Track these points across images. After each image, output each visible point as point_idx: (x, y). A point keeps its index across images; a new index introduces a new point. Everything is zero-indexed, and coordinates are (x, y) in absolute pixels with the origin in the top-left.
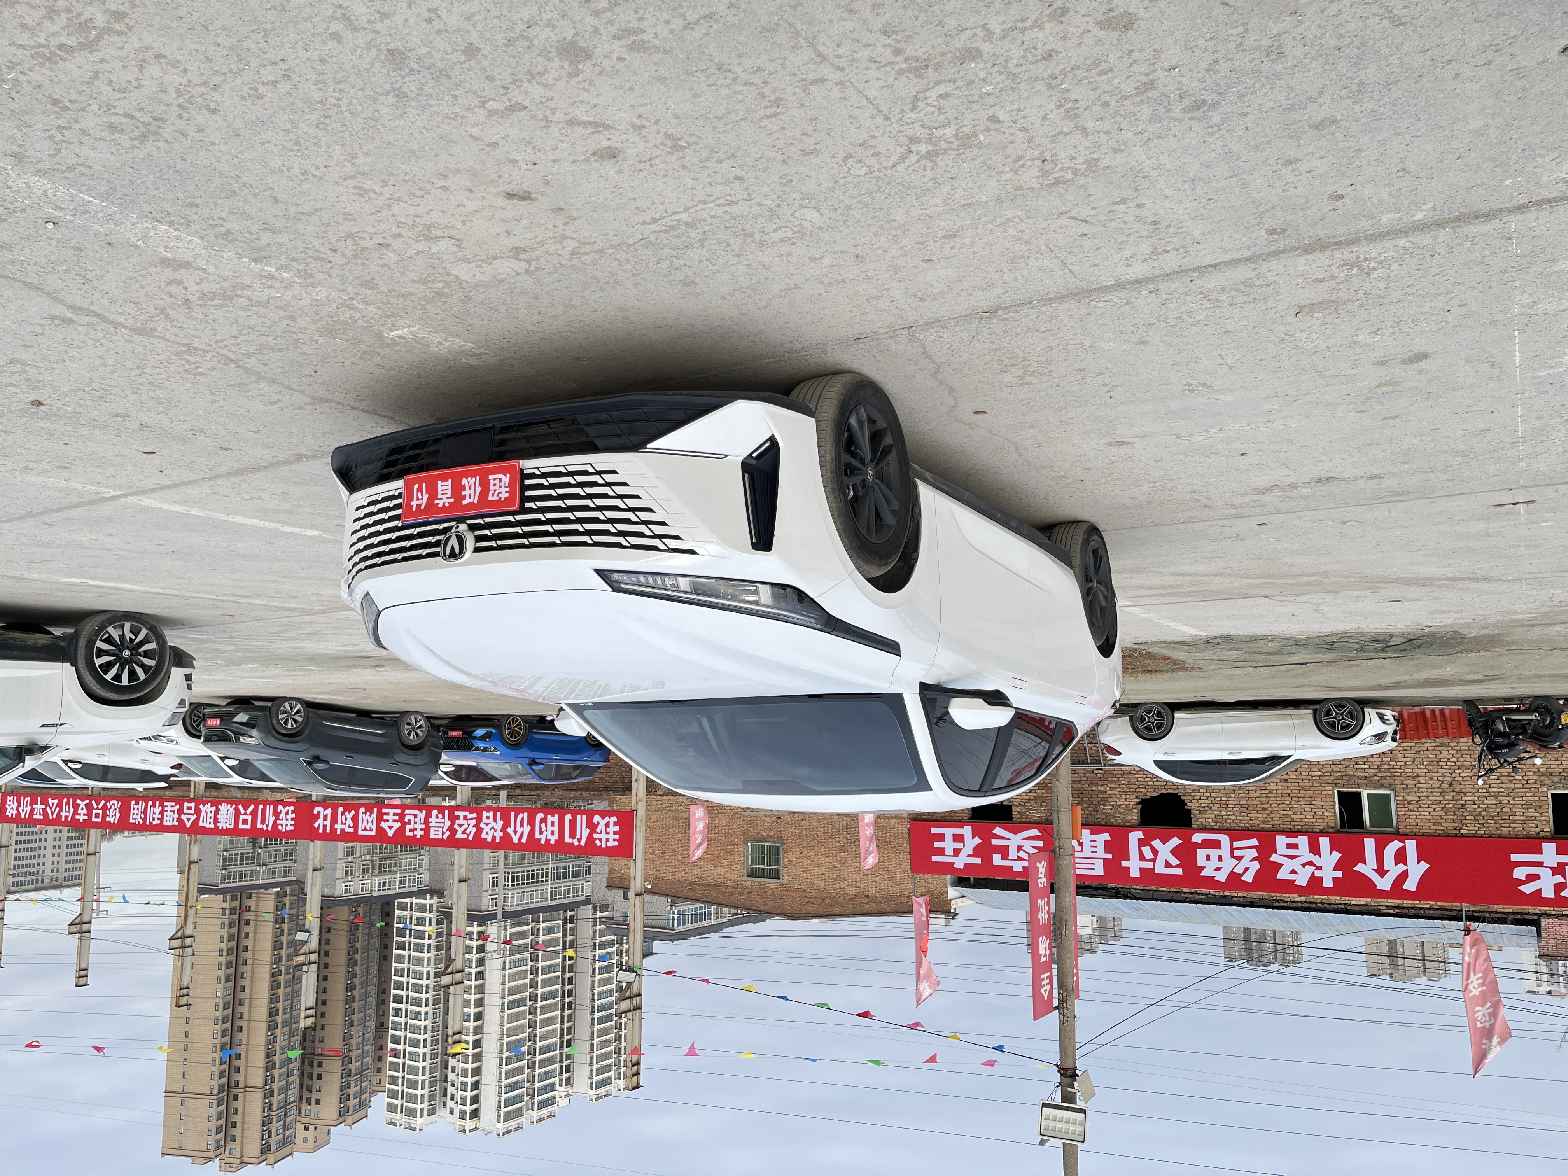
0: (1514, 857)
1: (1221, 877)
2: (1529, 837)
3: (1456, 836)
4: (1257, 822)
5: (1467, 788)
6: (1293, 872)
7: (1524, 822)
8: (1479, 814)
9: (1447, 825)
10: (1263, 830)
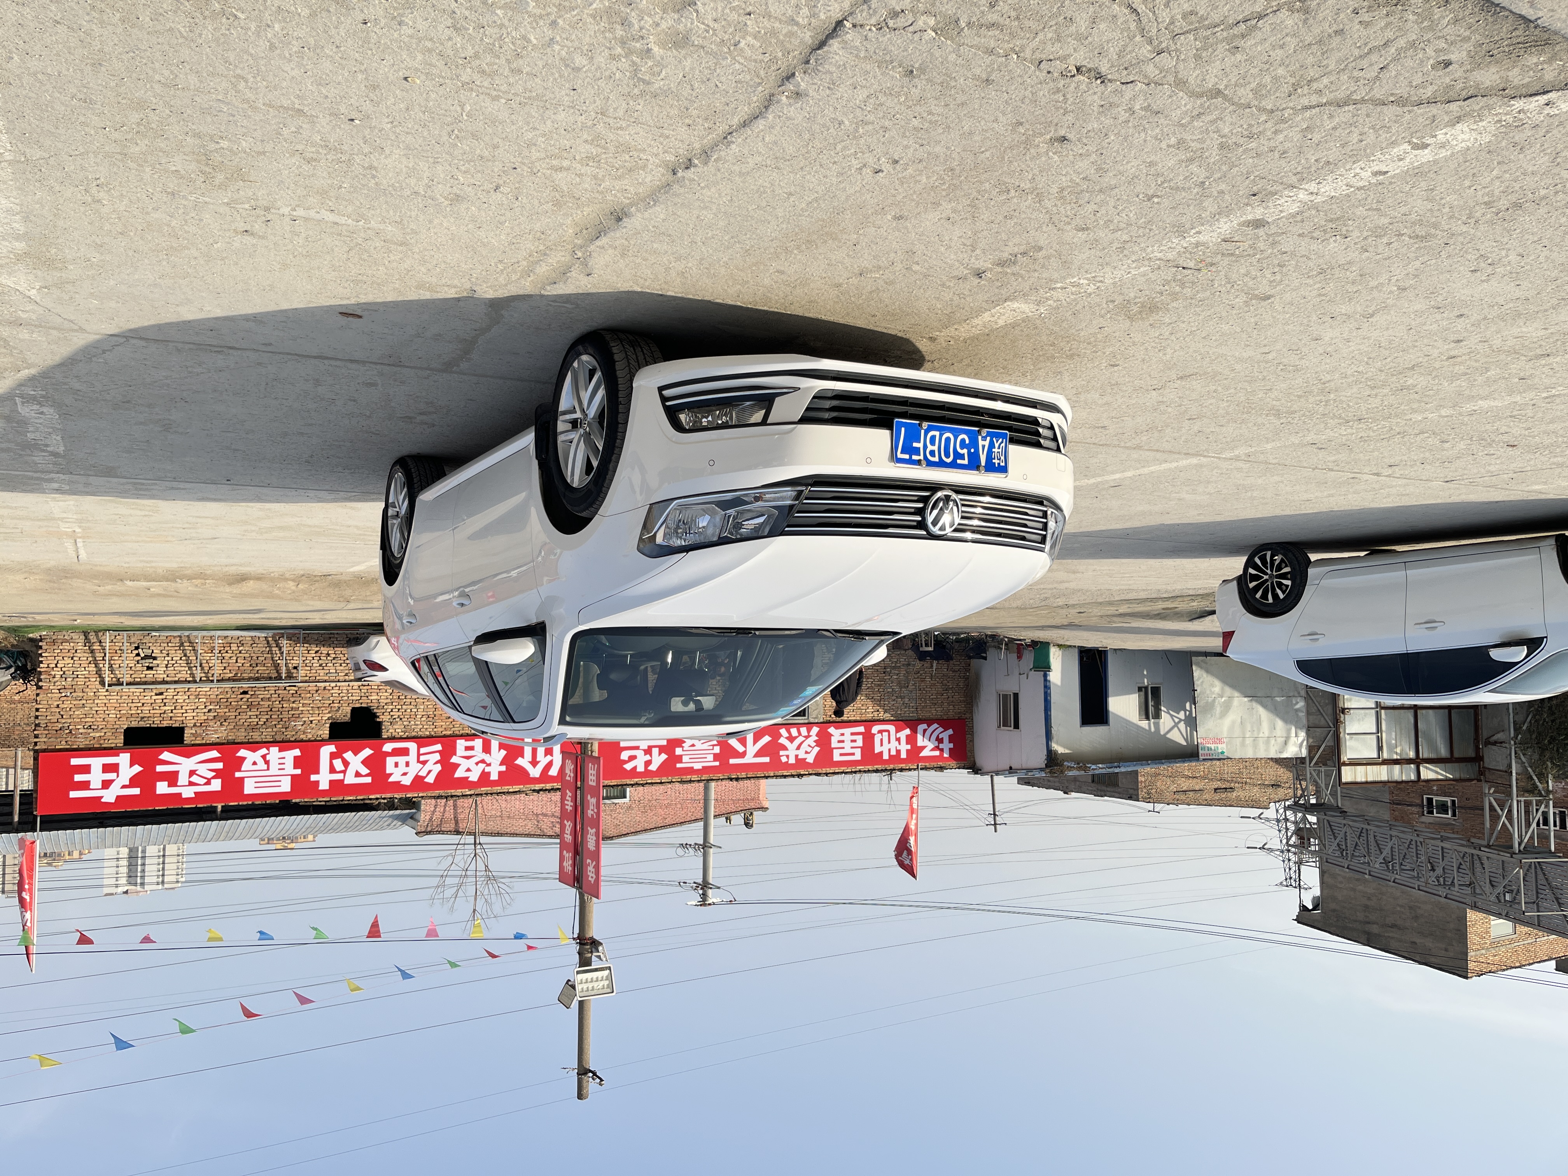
4: (440, 730)
6: (468, 770)
10: (445, 736)
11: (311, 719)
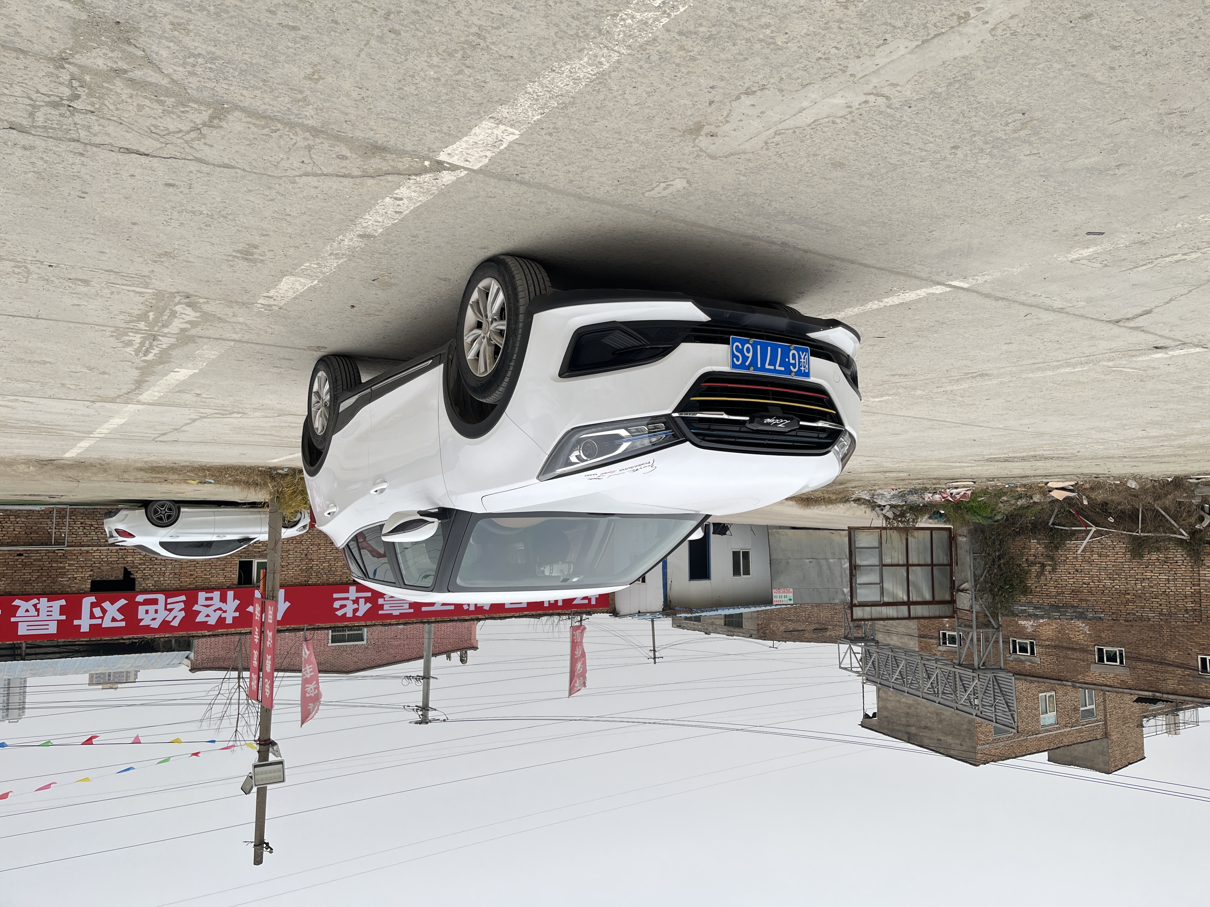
0: (335, 596)
1: (155, 625)
2: (342, 584)
3: (306, 585)
4: (186, 584)
5: (314, 557)
6: (208, 616)
7: (341, 576)
8: (319, 572)
9: (302, 579)
10: (189, 589)
11: (75, 576)
